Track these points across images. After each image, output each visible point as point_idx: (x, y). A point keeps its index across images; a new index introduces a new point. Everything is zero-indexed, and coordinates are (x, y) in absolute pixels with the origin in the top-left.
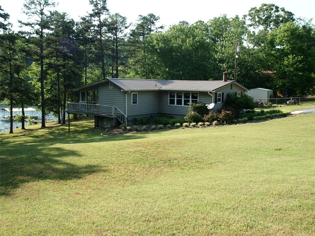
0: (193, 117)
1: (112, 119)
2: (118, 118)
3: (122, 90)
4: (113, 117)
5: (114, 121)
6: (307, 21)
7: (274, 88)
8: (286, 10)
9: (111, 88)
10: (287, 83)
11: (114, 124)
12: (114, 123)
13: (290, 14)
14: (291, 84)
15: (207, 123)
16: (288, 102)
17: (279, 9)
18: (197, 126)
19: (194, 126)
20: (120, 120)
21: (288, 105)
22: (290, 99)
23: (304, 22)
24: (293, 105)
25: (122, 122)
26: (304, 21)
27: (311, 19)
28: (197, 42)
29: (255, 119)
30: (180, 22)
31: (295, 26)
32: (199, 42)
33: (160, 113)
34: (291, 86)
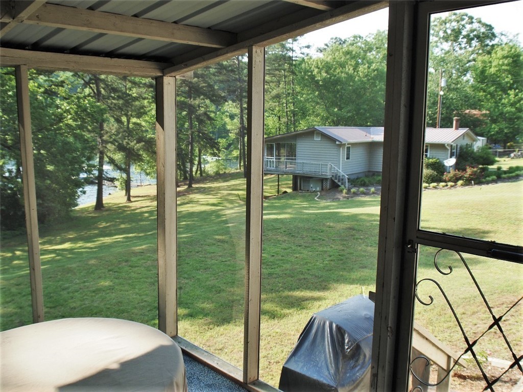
0: (431, 176)
1: (326, 179)
2: (333, 179)
3: (337, 143)
4: (329, 177)
5: (328, 182)
6: (511, 37)
7: (486, 135)
8: (483, 21)
9: (317, 139)
10: (506, 128)
11: (328, 187)
12: (328, 185)
13: (490, 28)
14: (511, 130)
15: (450, 184)
16: (512, 155)
17: (474, 20)
18: (438, 187)
19: (435, 188)
20: (336, 181)
21: (513, 158)
22: (514, 151)
23: (507, 39)
24: (520, 158)
25: (340, 184)
26: (508, 37)
27: (517, 34)
28: (374, 71)
29: (504, 178)
30: (332, 39)
31: (518, 51)
32: (377, 70)
33: (371, 171)
34: (510, 132)
